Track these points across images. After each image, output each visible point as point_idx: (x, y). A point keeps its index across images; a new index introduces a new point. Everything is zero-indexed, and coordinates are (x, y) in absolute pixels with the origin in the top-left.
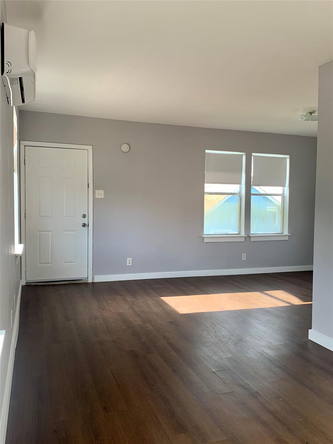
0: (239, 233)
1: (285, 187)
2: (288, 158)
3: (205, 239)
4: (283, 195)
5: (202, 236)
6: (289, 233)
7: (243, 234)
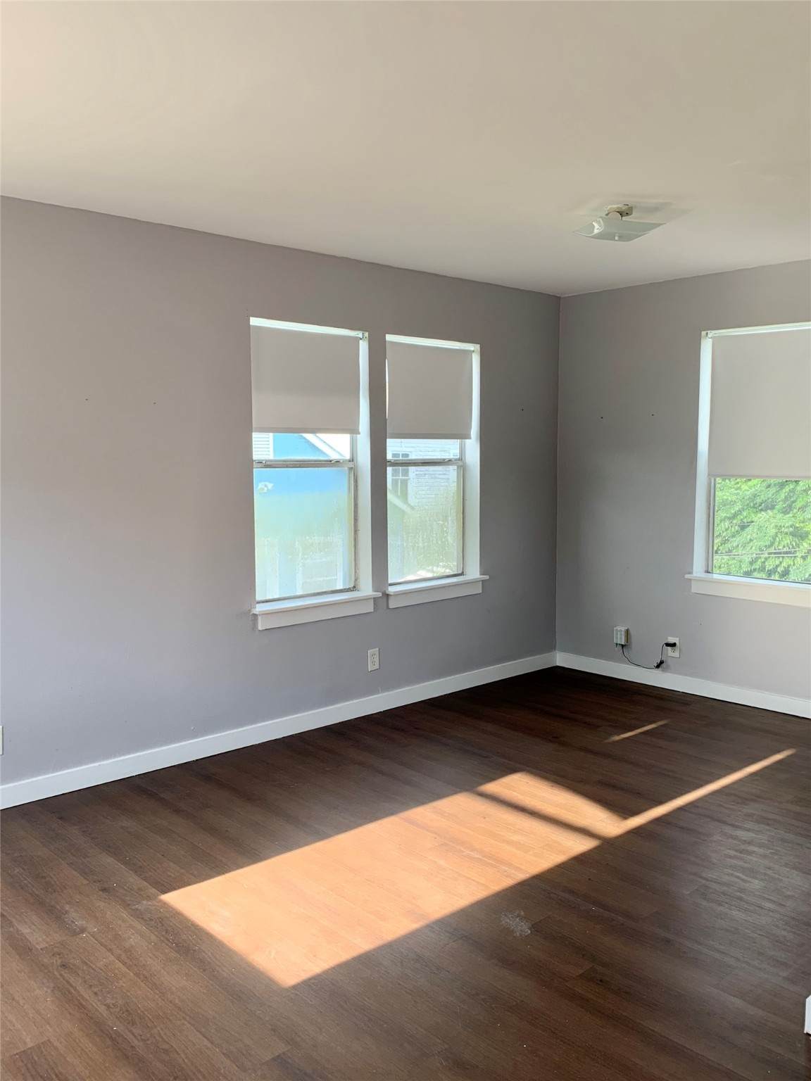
0: (354, 587)
1: (470, 438)
2: (473, 351)
3: (260, 618)
4: (460, 463)
5: (250, 611)
6: (481, 574)
7: (367, 589)
